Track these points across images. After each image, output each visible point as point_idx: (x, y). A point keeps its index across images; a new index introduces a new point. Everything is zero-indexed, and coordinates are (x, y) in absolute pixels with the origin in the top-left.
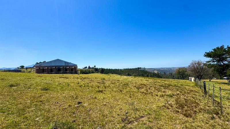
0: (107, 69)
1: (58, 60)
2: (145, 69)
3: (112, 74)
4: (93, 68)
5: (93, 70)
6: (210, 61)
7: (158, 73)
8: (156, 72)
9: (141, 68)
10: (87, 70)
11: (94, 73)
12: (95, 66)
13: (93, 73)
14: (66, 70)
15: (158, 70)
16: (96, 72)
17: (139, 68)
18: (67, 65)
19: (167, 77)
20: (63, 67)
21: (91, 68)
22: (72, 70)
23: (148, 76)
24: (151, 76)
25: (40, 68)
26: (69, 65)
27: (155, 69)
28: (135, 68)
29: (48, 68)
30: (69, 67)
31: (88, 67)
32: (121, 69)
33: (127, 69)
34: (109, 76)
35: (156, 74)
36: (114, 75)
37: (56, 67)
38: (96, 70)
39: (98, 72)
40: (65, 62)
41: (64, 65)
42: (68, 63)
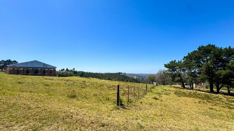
0: (87, 73)
1: (36, 61)
2: (125, 74)
3: (92, 77)
4: (71, 71)
5: (72, 73)
6: (167, 71)
7: (137, 79)
8: (135, 77)
9: (121, 73)
10: (65, 72)
11: (73, 76)
12: (74, 69)
13: (71, 76)
14: (44, 72)
15: (137, 75)
16: (75, 76)
17: (119, 73)
18: (45, 67)
19: (144, 82)
20: (41, 69)
21: (69, 71)
22: (51, 72)
23: (127, 81)
24: (130, 81)
25: (14, 69)
26: (48, 67)
27: (134, 75)
28: (116, 73)
29: (23, 69)
30: (48, 69)
31: (65, 69)
32: (102, 74)
33: (108, 73)
34: (89, 80)
35: (135, 79)
36: (94, 79)
37: (33, 69)
38: (75, 73)
39: (77, 76)
40: (44, 64)
41: (42, 67)
42: (47, 65)
